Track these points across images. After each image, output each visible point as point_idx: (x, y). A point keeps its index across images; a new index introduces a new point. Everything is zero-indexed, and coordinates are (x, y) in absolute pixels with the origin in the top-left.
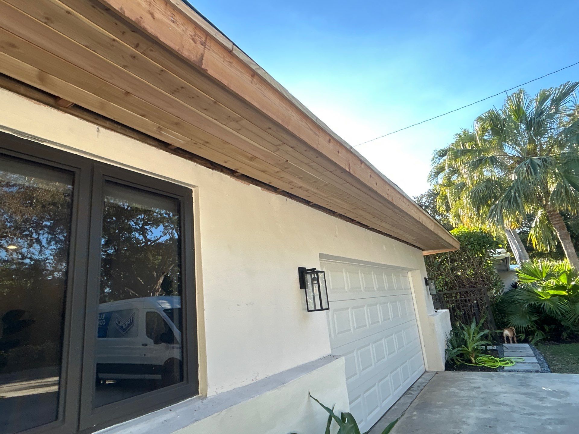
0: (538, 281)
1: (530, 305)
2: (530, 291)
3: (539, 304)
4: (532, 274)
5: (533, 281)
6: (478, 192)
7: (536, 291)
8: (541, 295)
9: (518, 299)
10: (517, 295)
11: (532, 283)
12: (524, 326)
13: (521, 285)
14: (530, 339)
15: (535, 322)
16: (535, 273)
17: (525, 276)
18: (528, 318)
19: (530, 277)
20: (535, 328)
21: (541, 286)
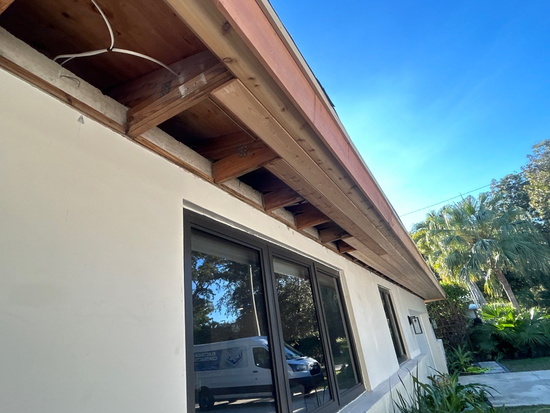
0: (495, 318)
1: (492, 335)
2: (490, 325)
3: (498, 333)
4: (490, 312)
5: (491, 318)
6: (451, 260)
7: (494, 325)
8: (498, 327)
9: (484, 331)
10: (483, 328)
11: (491, 319)
12: (490, 350)
13: (485, 321)
14: (495, 358)
15: (497, 346)
16: (492, 313)
17: (486, 314)
18: (492, 344)
19: (489, 316)
20: (497, 350)
21: (497, 322)
